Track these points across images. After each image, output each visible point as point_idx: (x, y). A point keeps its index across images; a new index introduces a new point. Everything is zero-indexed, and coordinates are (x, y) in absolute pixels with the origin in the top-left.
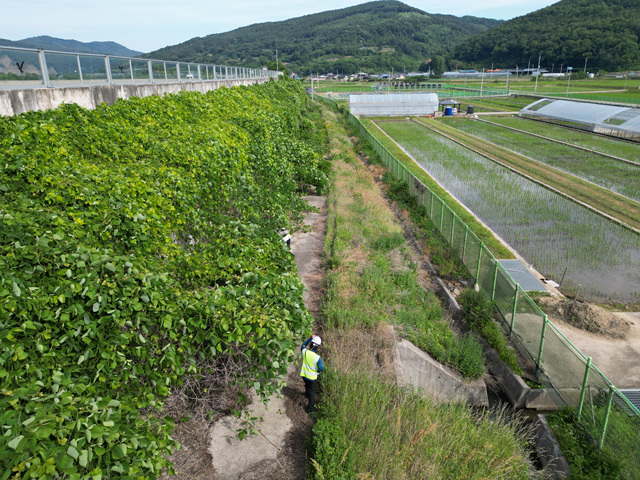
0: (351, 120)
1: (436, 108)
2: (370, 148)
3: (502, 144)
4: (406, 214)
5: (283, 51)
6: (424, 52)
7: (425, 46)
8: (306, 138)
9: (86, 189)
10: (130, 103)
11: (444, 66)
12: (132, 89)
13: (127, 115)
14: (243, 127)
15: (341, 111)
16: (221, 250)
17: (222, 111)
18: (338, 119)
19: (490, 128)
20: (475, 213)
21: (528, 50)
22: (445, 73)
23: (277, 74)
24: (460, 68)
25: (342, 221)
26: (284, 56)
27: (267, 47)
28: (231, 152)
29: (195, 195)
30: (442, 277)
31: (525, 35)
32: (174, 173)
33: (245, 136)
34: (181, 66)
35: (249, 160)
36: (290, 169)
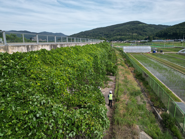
0: (124, 54)
1: (150, 51)
2: (130, 62)
3: (173, 62)
4: (141, 83)
5: (105, 35)
6: (146, 35)
7: (146, 33)
8: (110, 59)
9: (42, 74)
10: (60, 49)
11: (152, 38)
12: (61, 45)
13: (59, 52)
14: (92, 56)
15: (121, 51)
16: (81, 94)
17: (86, 51)
18: (120, 53)
19: (168, 57)
20: (165, 84)
21: (179, 34)
22: (153, 41)
23: (102, 41)
24: (157, 39)
25: (120, 85)
26: (105, 36)
27: (101, 34)
28: (87, 63)
29: (75, 76)
30: (155, 107)
31: (178, 30)
32: (70, 69)
33: (92, 58)
34: (76, 39)
35: (93, 65)
36: (105, 68)
